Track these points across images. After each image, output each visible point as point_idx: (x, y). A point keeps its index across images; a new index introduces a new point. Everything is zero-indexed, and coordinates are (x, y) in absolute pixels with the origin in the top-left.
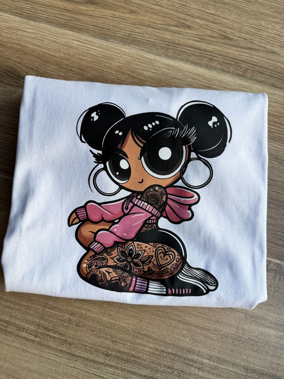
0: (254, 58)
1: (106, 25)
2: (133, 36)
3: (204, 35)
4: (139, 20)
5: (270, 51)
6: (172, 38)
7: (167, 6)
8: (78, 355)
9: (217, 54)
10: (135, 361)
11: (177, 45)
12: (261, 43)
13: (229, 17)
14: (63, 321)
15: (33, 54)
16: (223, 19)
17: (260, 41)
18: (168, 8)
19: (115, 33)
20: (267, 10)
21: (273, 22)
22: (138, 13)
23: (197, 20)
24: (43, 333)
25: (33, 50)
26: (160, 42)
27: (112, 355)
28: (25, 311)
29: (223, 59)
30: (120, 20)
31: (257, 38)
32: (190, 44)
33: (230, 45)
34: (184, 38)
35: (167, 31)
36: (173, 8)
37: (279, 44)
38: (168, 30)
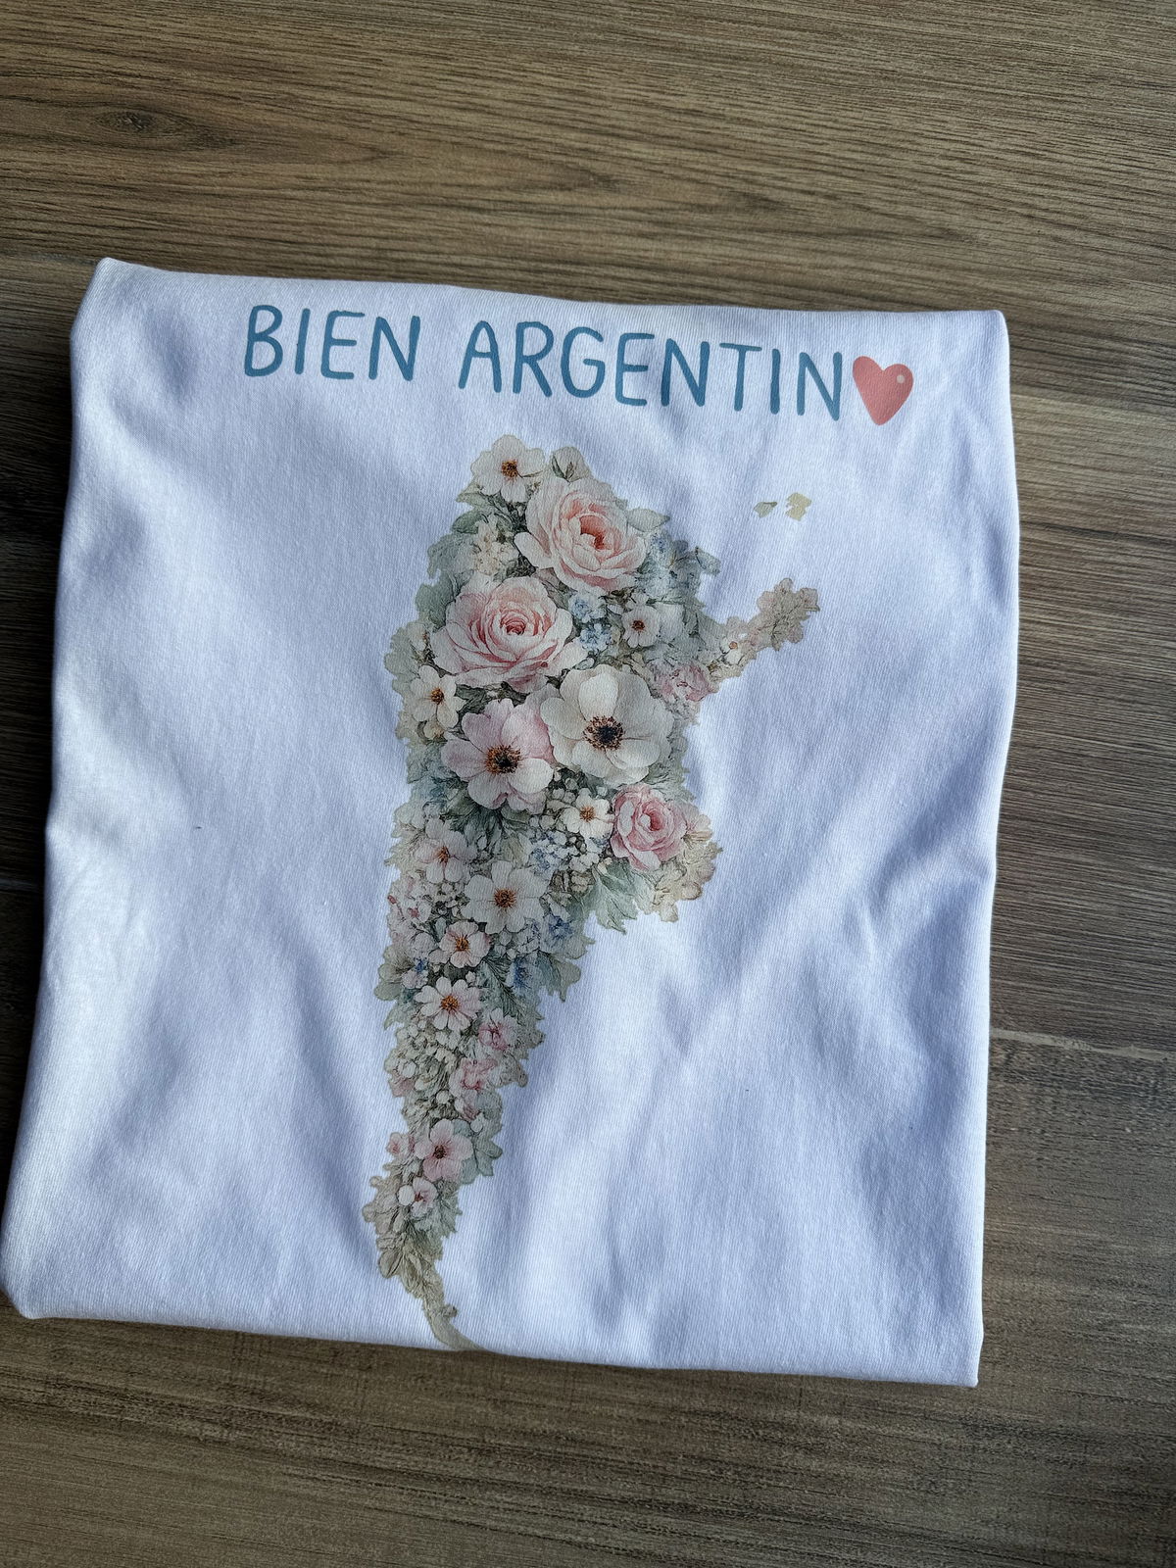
0: (874, 271)
1: (285, 227)
2: (396, 255)
3: (668, 206)
4: (410, 184)
5: (935, 232)
6: (545, 238)
7: (509, 105)
8: (383, 1466)
9: (729, 276)
10: (584, 1456)
11: (572, 263)
12: (896, 203)
13: (758, 115)
14: (314, 1360)
15: (25, 391)
16: (735, 127)
17: (891, 195)
18: (515, 115)
19: (327, 256)
20: (905, 57)
21: (933, 106)
22: (402, 153)
23: (635, 146)
24: (250, 1410)
25: (24, 374)
26: (504, 265)
27: (502, 1448)
28: (175, 1349)
29: (755, 292)
30: (336, 196)
31: (878, 184)
32: (619, 251)
33: (775, 231)
34: (597, 232)
35: (526, 211)
36: (533, 109)
37: (965, 196)
38: (526, 209)
